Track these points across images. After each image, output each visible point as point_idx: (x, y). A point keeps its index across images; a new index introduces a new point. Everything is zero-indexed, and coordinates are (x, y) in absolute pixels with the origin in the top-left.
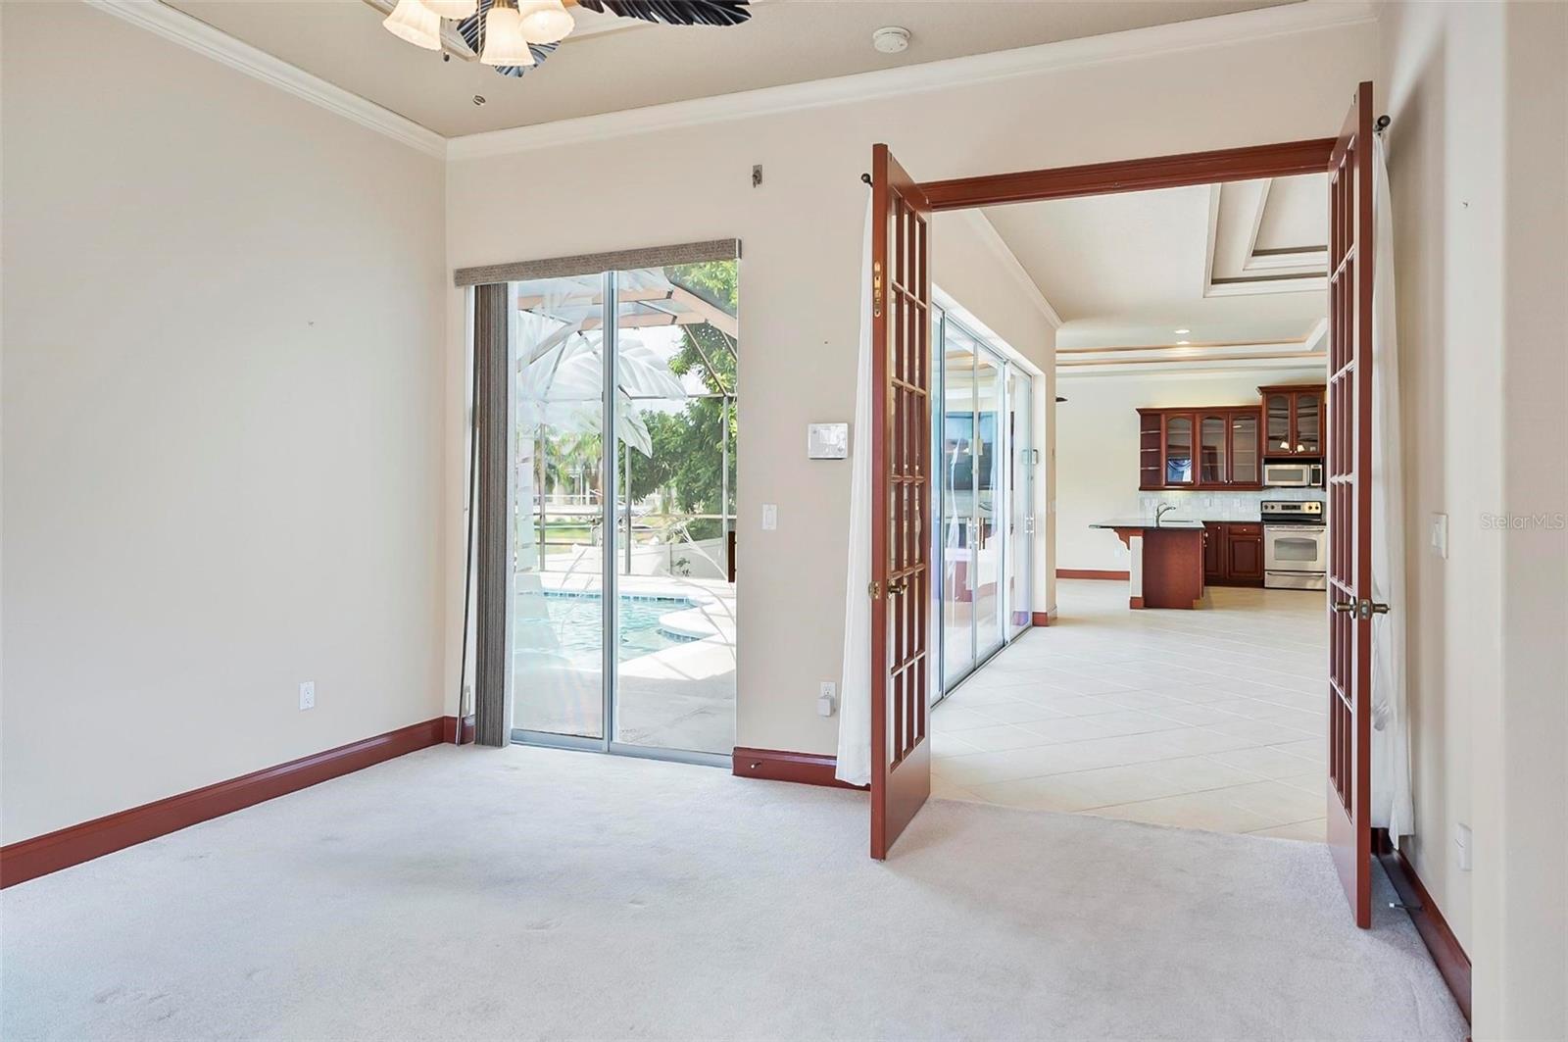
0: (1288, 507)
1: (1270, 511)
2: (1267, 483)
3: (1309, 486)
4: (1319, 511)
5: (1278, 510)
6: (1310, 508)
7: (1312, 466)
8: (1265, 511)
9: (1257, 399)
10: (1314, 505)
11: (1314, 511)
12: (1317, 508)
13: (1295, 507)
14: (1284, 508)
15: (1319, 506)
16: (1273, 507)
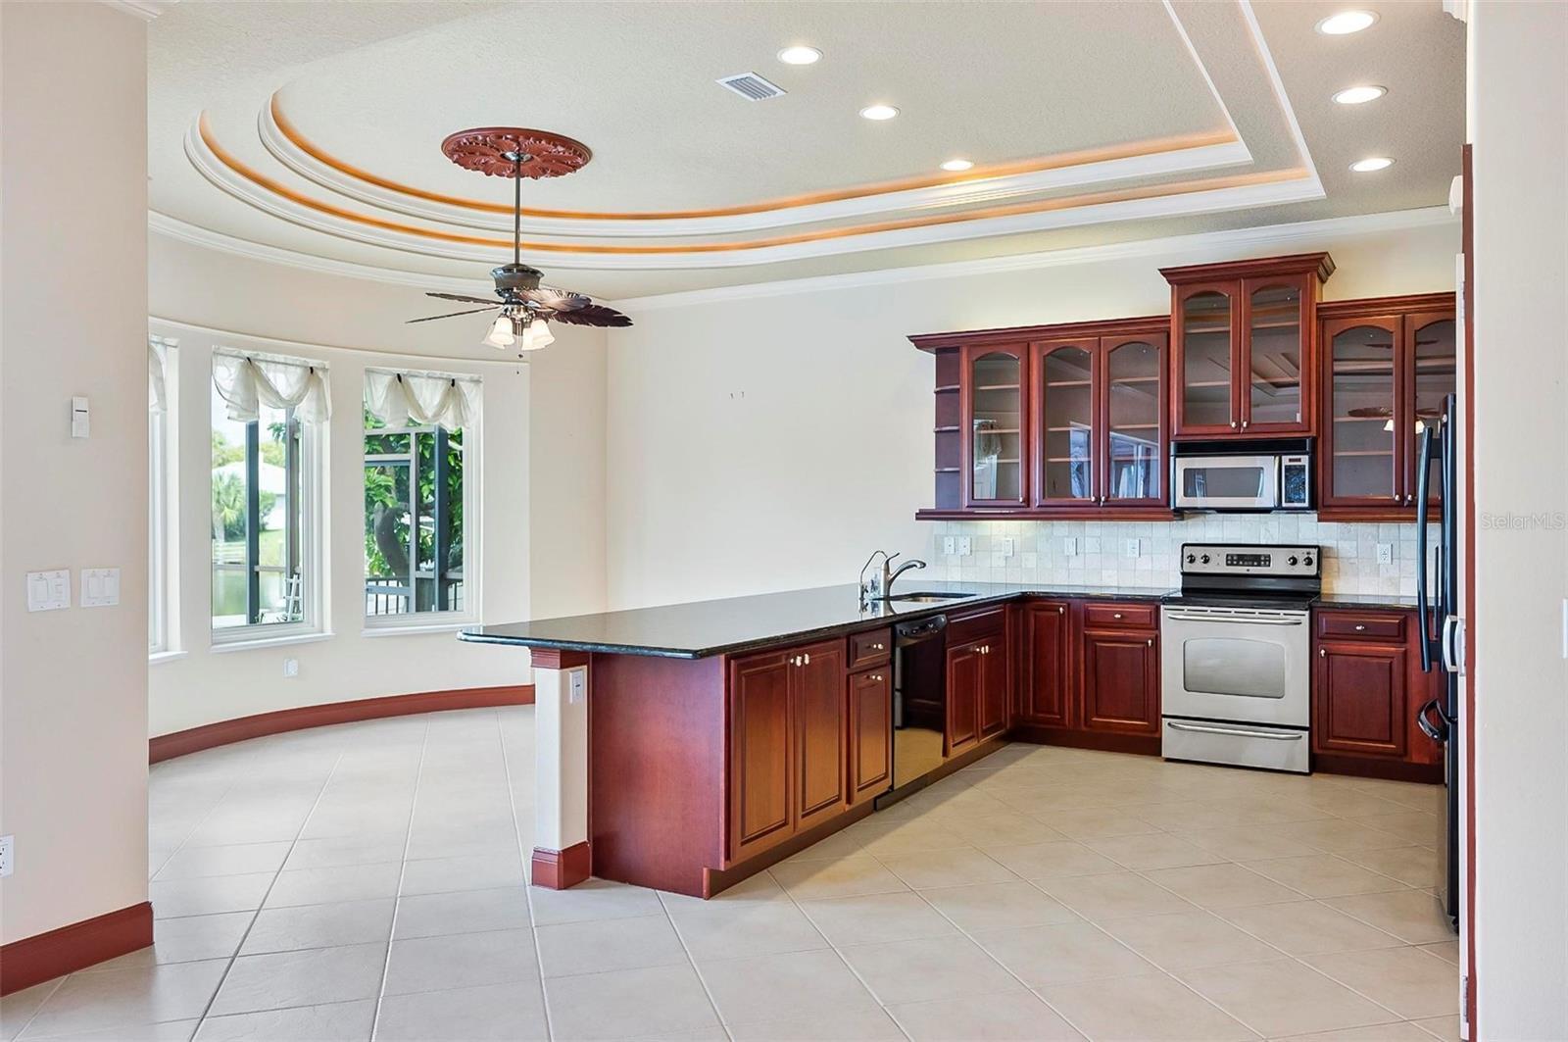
0: (1242, 559)
1: (1199, 567)
2: (1180, 500)
3: (1279, 508)
4: (1312, 570)
5: (1218, 565)
6: (1294, 561)
7: (1286, 460)
8: (1189, 568)
9: (1159, 300)
10: (1301, 554)
11: (1301, 569)
12: (1309, 562)
13: (1256, 560)
14: (1231, 560)
15: (1314, 557)
16: (1206, 560)
